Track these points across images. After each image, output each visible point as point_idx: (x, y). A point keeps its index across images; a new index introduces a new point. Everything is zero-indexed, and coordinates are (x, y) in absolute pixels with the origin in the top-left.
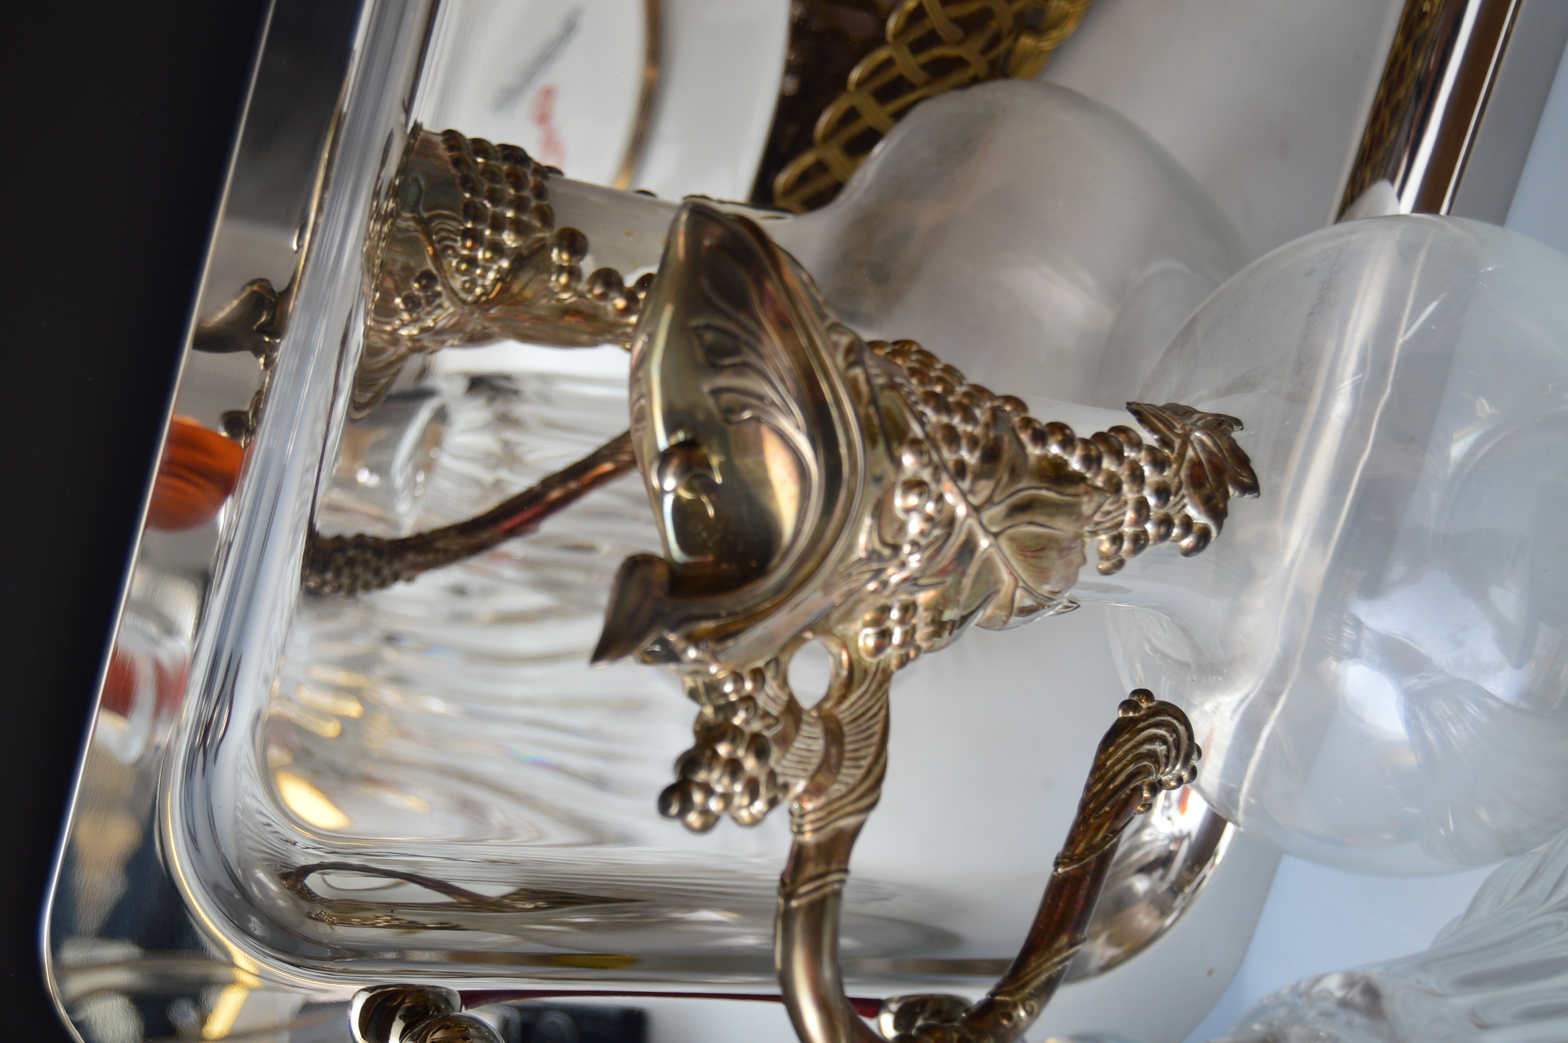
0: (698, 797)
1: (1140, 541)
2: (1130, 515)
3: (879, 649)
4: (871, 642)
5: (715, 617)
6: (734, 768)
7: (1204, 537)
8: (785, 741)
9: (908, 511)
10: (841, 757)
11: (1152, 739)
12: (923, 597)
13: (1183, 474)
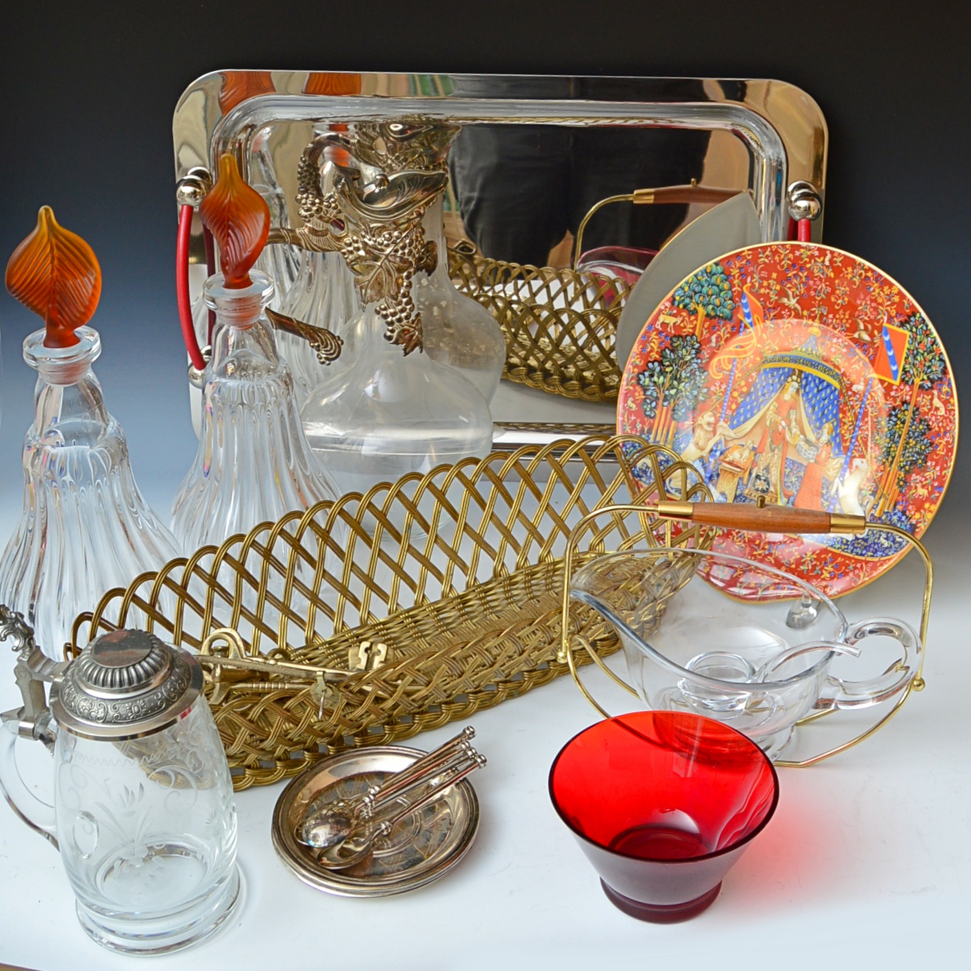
0: (305, 196)
1: (385, 317)
2: (392, 310)
3: (346, 244)
4: (348, 242)
5: (350, 190)
6: (313, 204)
7: (390, 338)
8: (321, 218)
9: (384, 236)
10: (319, 236)
11: (331, 344)
12: (362, 253)
13: (406, 327)
